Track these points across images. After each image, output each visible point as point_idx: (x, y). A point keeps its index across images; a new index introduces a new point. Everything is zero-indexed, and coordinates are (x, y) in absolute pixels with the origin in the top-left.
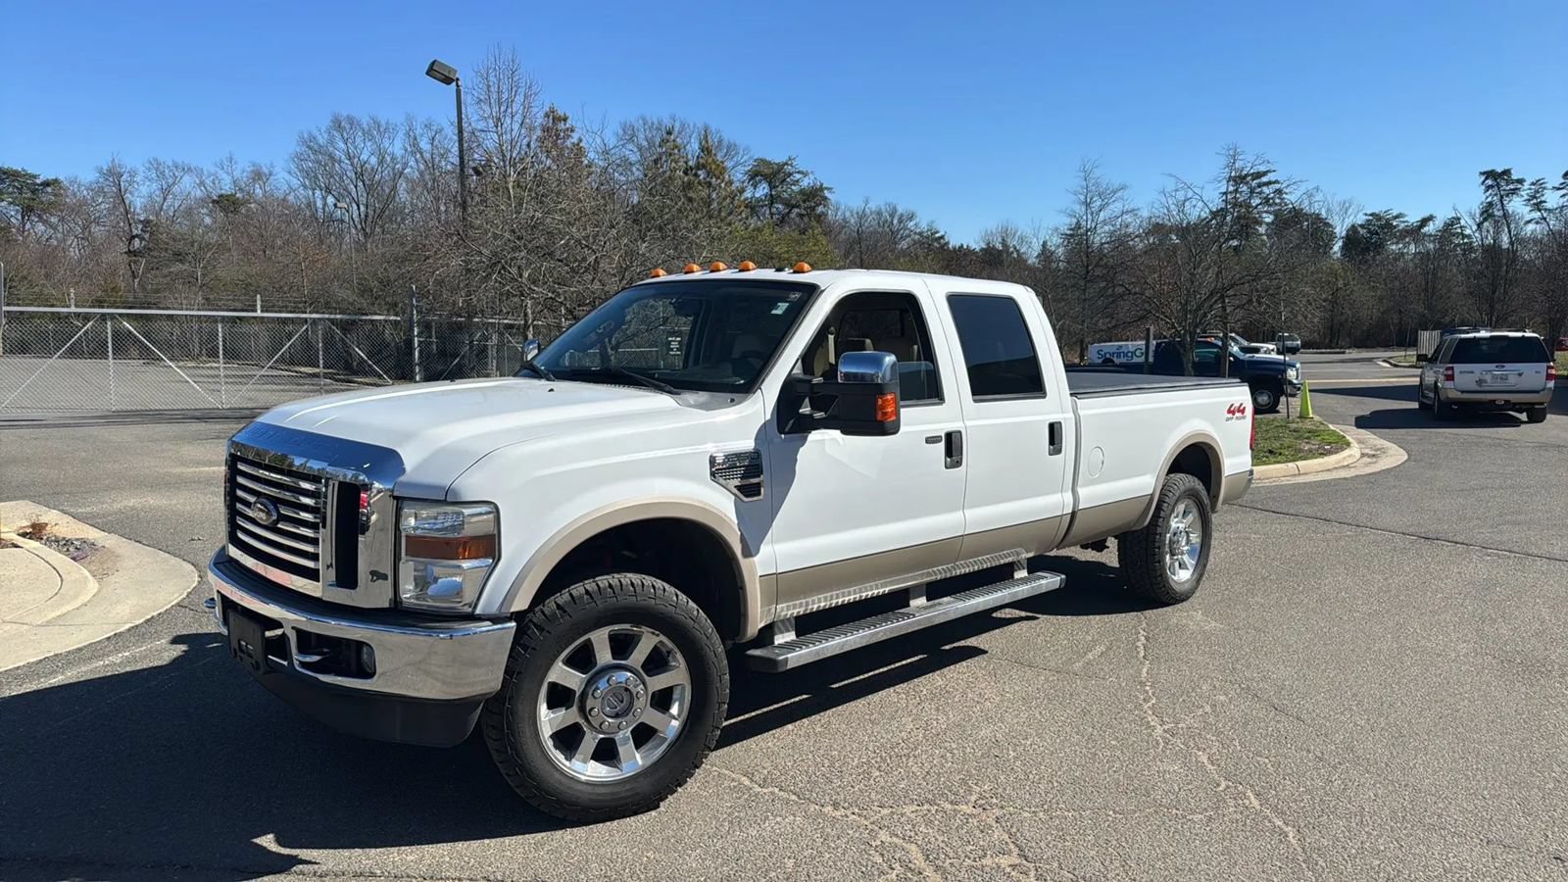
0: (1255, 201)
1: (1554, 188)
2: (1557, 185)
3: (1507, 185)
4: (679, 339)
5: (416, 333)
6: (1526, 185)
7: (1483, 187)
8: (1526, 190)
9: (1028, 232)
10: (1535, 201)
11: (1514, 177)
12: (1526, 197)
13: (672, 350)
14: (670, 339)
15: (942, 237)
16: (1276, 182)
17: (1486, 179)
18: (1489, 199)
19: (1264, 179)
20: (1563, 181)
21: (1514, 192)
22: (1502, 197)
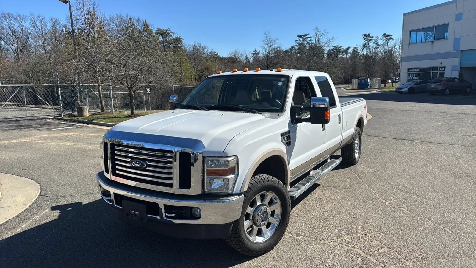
0: (305, 42)
1: (380, 39)
2: (381, 38)
3: (369, 38)
4: (149, 88)
5: (59, 90)
6: (374, 38)
7: (363, 39)
8: (374, 40)
9: (243, 52)
10: (376, 43)
11: (371, 36)
12: (374, 42)
13: (147, 92)
14: (146, 88)
15: (217, 54)
16: (310, 37)
17: (364, 36)
18: (365, 42)
19: (307, 36)
20: (382, 37)
21: (371, 40)
22: (368, 41)
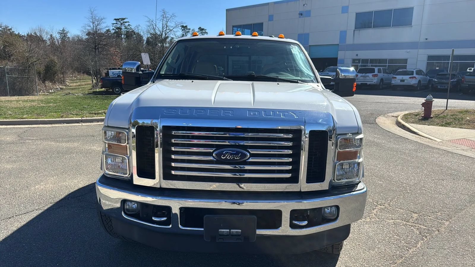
3: (187, 30)
6: (191, 30)
7: (181, 30)
9: (49, 30)
11: (188, 28)
12: (191, 34)
15: (11, 29)
16: (128, 22)
17: (182, 27)
19: (125, 21)
20: (198, 30)
21: (188, 32)
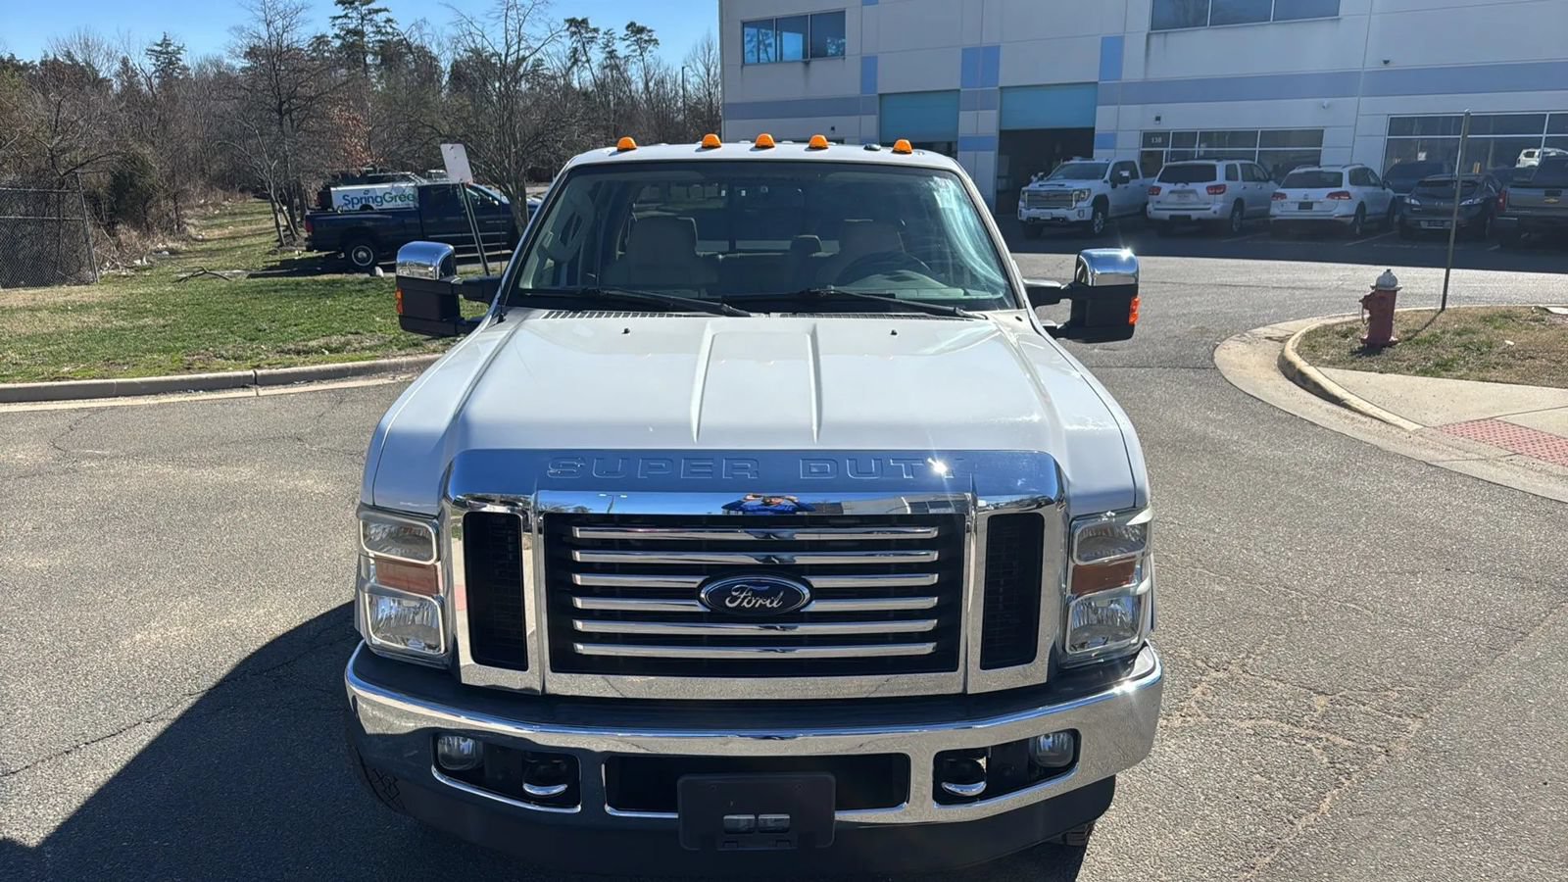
0: (368, 29)
1: (621, 38)
2: (623, 36)
3: (587, 32)
6: (601, 33)
7: (568, 33)
8: (601, 40)
10: (607, 49)
11: (591, 26)
12: (602, 45)
16: (386, 10)
17: (570, 26)
18: (574, 45)
20: (626, 32)
21: (592, 40)
22: (584, 44)
